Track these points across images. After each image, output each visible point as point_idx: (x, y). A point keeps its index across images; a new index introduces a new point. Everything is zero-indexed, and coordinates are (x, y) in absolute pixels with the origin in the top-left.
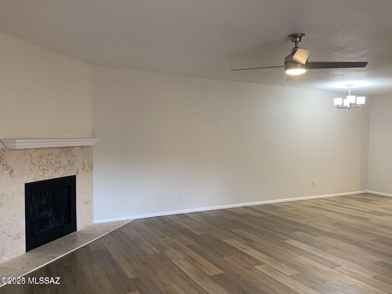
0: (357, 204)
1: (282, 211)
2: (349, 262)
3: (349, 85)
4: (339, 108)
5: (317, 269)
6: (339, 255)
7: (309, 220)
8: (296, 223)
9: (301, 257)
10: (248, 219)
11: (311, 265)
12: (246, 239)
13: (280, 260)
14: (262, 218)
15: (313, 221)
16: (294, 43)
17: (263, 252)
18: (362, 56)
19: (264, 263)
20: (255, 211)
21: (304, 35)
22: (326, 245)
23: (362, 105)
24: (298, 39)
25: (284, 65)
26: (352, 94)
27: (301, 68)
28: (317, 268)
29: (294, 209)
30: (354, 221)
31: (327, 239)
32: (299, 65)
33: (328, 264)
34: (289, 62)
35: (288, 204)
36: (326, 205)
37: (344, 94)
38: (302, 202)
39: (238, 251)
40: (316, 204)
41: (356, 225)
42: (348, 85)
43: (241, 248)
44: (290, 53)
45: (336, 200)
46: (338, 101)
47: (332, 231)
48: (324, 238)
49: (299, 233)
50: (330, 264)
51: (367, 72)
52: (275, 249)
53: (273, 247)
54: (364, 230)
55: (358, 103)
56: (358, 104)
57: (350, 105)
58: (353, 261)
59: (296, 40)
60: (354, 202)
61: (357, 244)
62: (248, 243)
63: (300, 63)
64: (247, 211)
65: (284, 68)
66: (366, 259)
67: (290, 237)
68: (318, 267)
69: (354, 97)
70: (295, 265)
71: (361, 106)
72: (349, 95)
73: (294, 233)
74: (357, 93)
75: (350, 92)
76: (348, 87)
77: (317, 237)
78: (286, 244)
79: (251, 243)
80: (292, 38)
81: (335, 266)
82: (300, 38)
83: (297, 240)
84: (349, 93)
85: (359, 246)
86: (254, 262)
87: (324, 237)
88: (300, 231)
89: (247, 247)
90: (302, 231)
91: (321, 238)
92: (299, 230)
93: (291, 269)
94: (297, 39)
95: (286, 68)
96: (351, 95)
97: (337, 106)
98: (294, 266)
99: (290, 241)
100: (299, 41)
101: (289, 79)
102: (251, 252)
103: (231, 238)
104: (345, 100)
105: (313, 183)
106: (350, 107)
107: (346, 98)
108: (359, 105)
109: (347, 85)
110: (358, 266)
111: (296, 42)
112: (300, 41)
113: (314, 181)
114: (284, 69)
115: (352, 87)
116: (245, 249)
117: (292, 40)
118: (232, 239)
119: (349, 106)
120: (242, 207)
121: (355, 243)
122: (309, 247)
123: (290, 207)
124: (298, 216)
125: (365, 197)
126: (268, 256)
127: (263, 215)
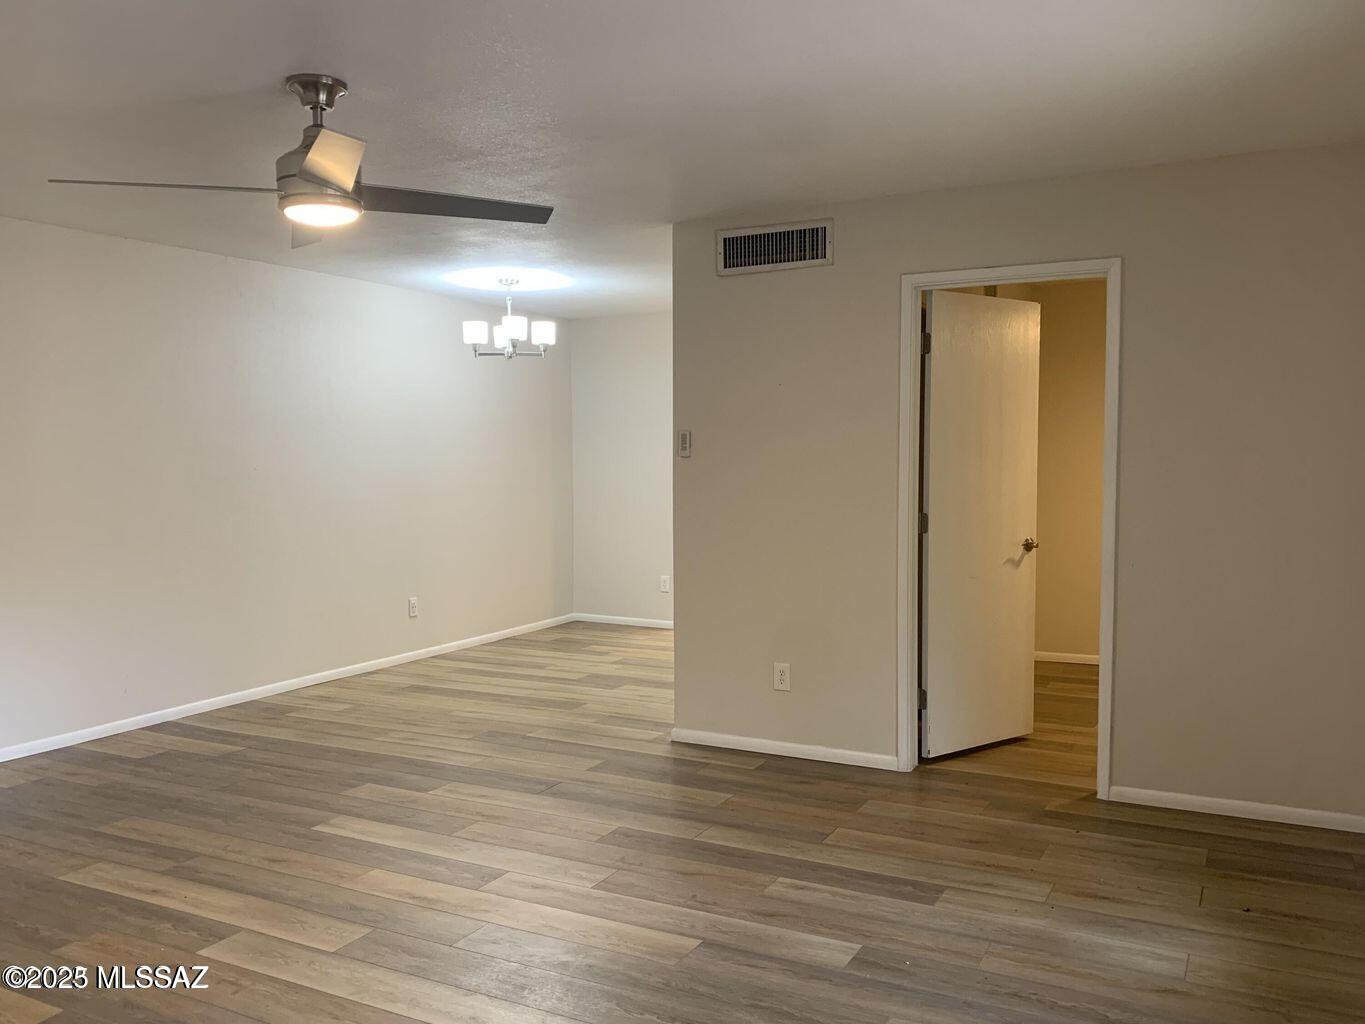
0: (548, 661)
1: (305, 721)
2: (528, 855)
3: (507, 280)
4: (480, 354)
5: (428, 904)
6: (497, 838)
7: (399, 738)
8: (355, 754)
9: (375, 872)
10: (169, 771)
11: (409, 894)
12: (158, 851)
13: (302, 905)
14: (224, 758)
15: (412, 739)
16: (308, 108)
17: (231, 889)
18: (537, 188)
19: (236, 930)
20: (199, 738)
21: (344, 86)
22: (457, 815)
23: (547, 348)
24: (323, 97)
25: (276, 187)
26: (516, 311)
27: (339, 204)
28: (430, 900)
29: (347, 706)
30: (540, 717)
31: (460, 793)
32: (332, 192)
33: (466, 875)
34: (294, 175)
35: (322, 692)
36: (454, 676)
37: (492, 309)
38: (375, 677)
39: (125, 906)
40: (420, 680)
41: (544, 727)
42: (504, 282)
43: (139, 890)
44: (296, 143)
45: (486, 655)
46: (475, 332)
47: (478, 760)
48: (450, 791)
49: (365, 791)
50: (471, 876)
51: (555, 243)
52: (276, 867)
53: (274, 861)
54: (568, 741)
55: (535, 341)
56: (537, 344)
57: (514, 347)
58: (540, 849)
59: (315, 100)
60: (541, 655)
61: (549, 788)
62: (169, 864)
63: (332, 184)
64: (168, 741)
65: (275, 197)
66: (576, 831)
67: (332, 810)
68: (430, 896)
69: (523, 321)
70: (352, 907)
71: (544, 351)
72: (506, 315)
73: (350, 792)
74: (532, 309)
75: (509, 303)
76: (503, 289)
77: (426, 790)
78: (319, 838)
79: (181, 865)
80: (301, 90)
81: (485, 877)
82: (331, 92)
83: (359, 816)
84: (507, 308)
85: (554, 795)
86: (195, 934)
87: (448, 787)
88: (369, 781)
89: (162, 883)
90: (375, 780)
91: (439, 792)
92: (363, 779)
93: (340, 925)
94: (318, 95)
95: (285, 199)
96: (512, 314)
97: (475, 348)
98: (350, 913)
99: (332, 825)
100: (327, 105)
101: (301, 240)
102: (182, 898)
103: (100, 859)
104: (496, 329)
105: (411, 607)
106: (515, 352)
107: (499, 322)
108: (538, 346)
109: (501, 281)
110: (557, 861)
111: (316, 107)
112: (330, 103)
113: (414, 600)
114: (278, 200)
115: (515, 288)
116: (155, 892)
117: (300, 95)
118: (100, 865)
119: (511, 349)
120: (143, 729)
121: (543, 787)
122: (398, 831)
123: (333, 701)
124: (360, 728)
125: (567, 636)
126: (252, 898)
127: (229, 747)
